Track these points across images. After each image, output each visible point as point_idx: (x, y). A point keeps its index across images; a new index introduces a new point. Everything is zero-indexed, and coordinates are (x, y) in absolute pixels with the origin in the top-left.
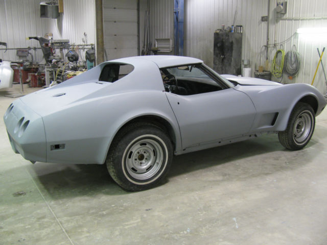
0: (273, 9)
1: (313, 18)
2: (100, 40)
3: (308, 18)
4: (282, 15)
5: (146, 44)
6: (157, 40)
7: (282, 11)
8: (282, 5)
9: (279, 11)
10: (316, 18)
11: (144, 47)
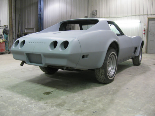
0: (90, 13)
1: (109, 17)
2: (10, 23)
3: (107, 17)
4: (95, 16)
5: (19, 31)
6: (26, 29)
7: (95, 14)
8: (95, 11)
9: (94, 14)
10: (110, 17)
11: (18, 32)
